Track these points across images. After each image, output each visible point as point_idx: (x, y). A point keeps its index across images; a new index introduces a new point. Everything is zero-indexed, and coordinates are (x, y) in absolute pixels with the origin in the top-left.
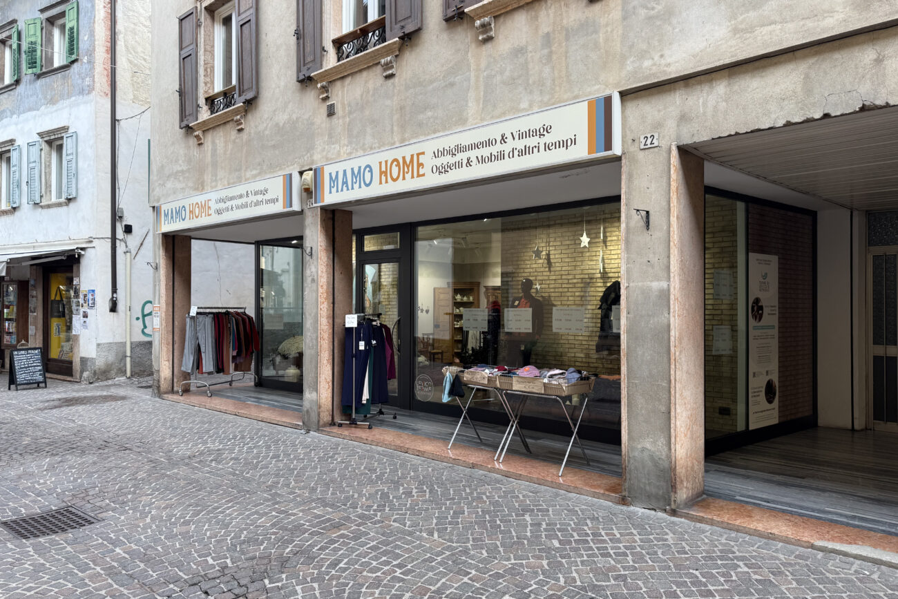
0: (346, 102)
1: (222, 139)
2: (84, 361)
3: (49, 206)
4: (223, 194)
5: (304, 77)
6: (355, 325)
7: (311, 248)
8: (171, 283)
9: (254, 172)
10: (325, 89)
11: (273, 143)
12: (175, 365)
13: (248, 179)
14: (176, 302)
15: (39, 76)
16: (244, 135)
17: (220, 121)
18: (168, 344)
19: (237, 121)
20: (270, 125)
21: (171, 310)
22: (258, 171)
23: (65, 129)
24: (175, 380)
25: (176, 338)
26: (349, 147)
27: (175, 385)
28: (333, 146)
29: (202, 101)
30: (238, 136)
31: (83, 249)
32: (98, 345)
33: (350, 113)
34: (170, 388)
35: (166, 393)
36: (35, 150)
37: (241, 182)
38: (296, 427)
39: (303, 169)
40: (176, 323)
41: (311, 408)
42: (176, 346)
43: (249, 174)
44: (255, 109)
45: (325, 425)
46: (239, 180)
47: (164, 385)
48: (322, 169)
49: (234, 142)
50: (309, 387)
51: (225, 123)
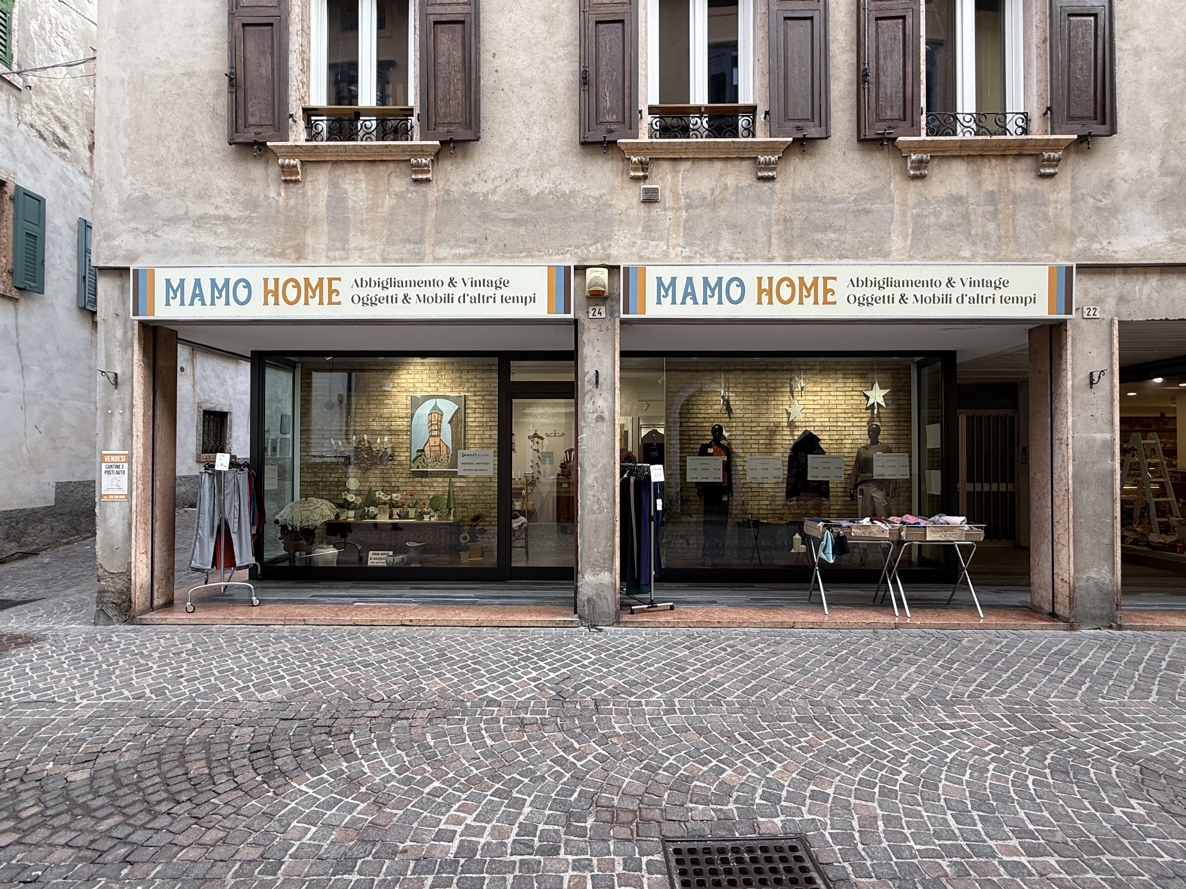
0: (681, 192)
1: (363, 185)
4: (383, 274)
5: (603, 139)
6: (662, 479)
7: (597, 373)
9: (461, 251)
10: (643, 166)
11: (511, 216)
13: (444, 259)
14: (158, 447)
16: (433, 192)
17: (360, 156)
18: (145, 524)
19: (418, 165)
20: (503, 188)
21: (150, 461)
22: (468, 252)
24: (156, 587)
25: (157, 511)
26: (687, 250)
27: (155, 594)
29: (296, 110)
30: (412, 188)
33: (689, 207)
34: (148, 603)
37: (421, 260)
38: (565, 625)
40: (158, 484)
41: (598, 595)
42: (157, 525)
43: (443, 252)
44: (464, 156)
46: (419, 258)
47: (140, 598)
48: (642, 270)
49: (400, 196)
50: (593, 567)
51: (374, 162)
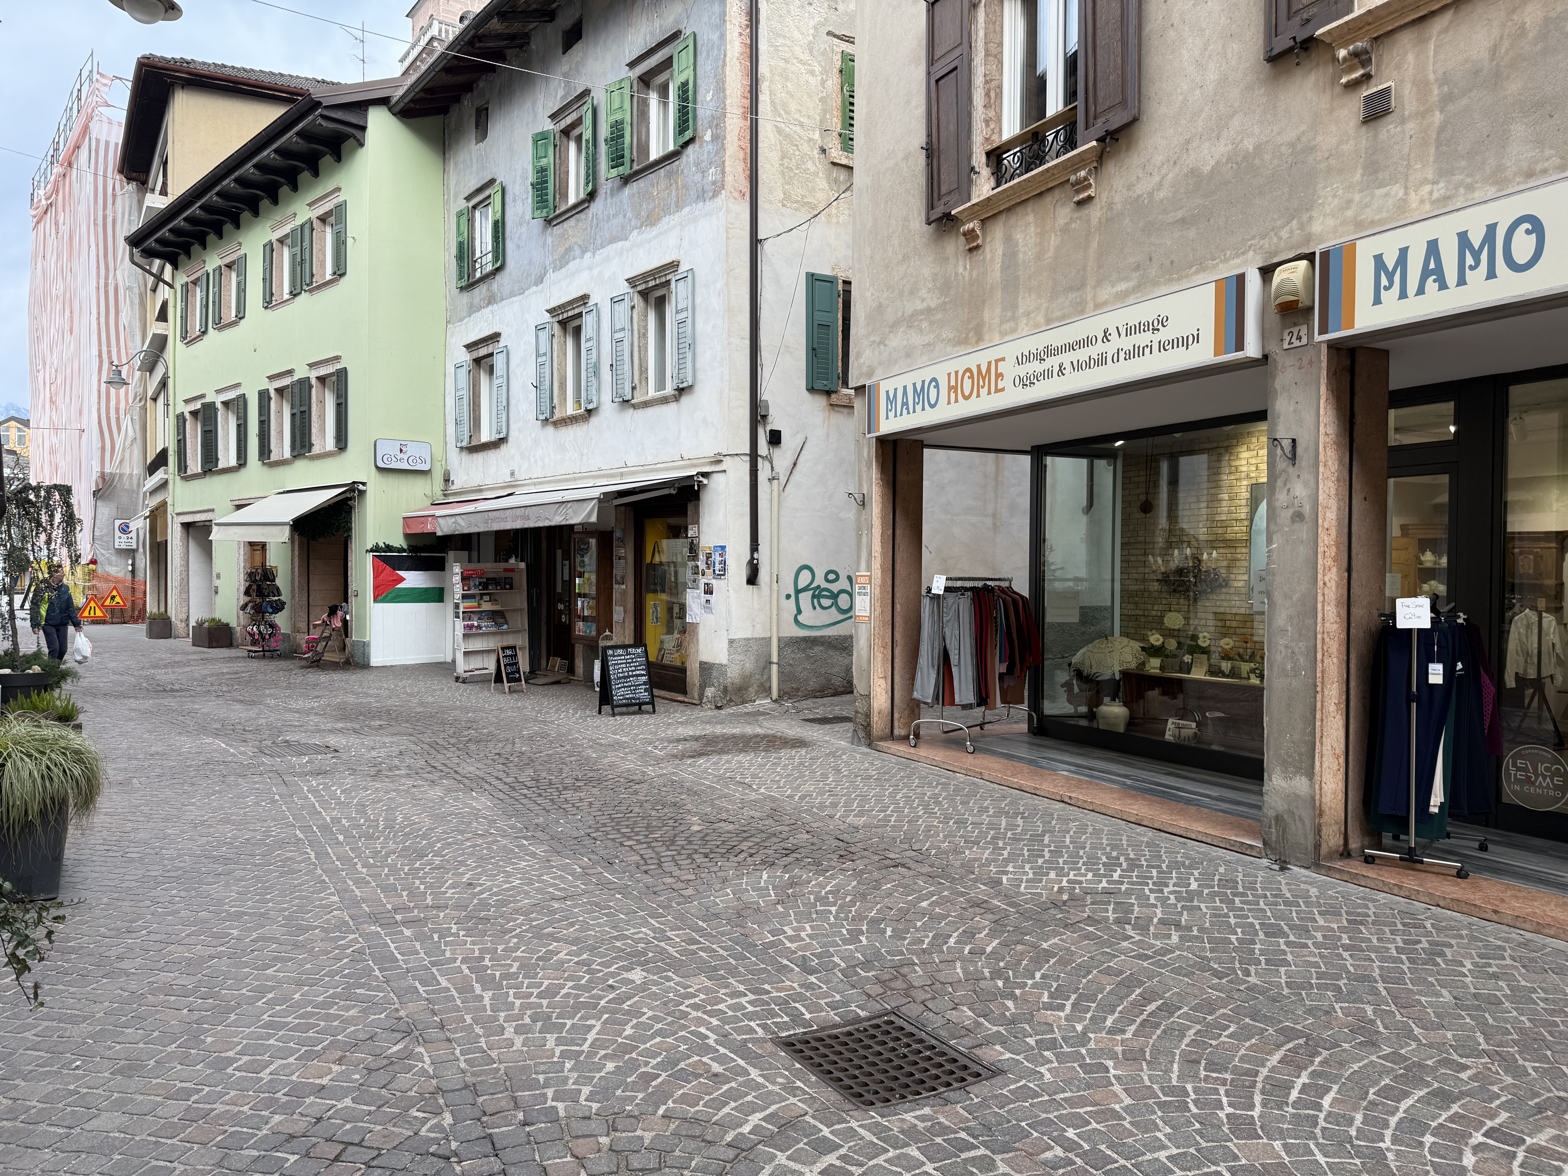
0: (1431, 77)
1: (1032, 229)
2: (706, 668)
3: (646, 404)
4: (1036, 343)
5: (1292, 43)
6: (1425, 623)
7: (1294, 441)
8: (890, 532)
9: (1122, 286)
10: (1360, 58)
11: (1179, 214)
12: (896, 687)
13: (1105, 303)
14: (897, 568)
15: (626, 180)
16: (1095, 212)
17: (1028, 193)
18: (884, 648)
19: (1078, 182)
20: (1171, 176)
21: (890, 583)
22: (1130, 284)
23: (674, 266)
24: (896, 716)
25: (898, 636)
26: (1442, 185)
27: (896, 724)
28: (1379, 192)
29: (979, 159)
30: (1076, 215)
31: (705, 475)
32: (731, 642)
33: (1447, 99)
34: (888, 731)
35: (882, 739)
36: (623, 309)
37: (1082, 312)
38: (1243, 850)
39: (1276, 260)
40: (898, 607)
41: (1291, 813)
42: (897, 651)
43: (1105, 293)
44: (1128, 148)
45: (1330, 856)
46: (1079, 310)
47: (878, 724)
48: (1350, 249)
49: (1065, 230)
50: (1285, 764)
51: (1040, 195)
